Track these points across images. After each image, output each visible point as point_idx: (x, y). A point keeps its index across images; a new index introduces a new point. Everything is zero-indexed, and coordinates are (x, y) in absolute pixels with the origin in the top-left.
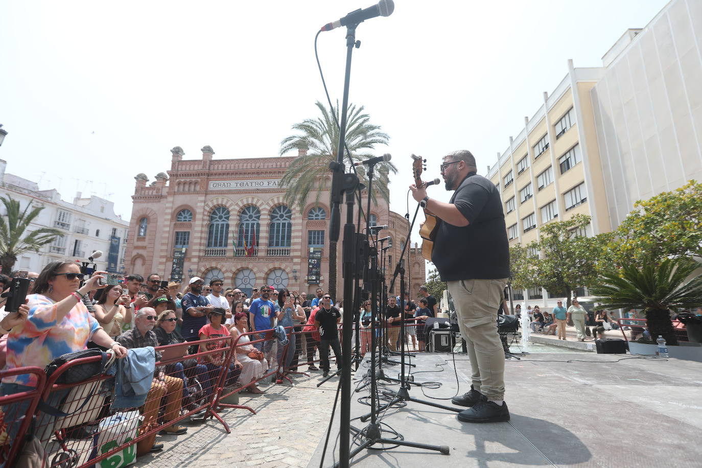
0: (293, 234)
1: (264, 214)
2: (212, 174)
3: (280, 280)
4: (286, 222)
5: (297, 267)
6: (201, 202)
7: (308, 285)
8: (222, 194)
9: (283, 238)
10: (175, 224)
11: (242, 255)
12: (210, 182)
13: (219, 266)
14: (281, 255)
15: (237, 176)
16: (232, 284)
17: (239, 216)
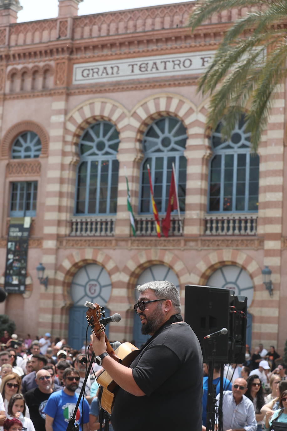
0: (262, 182)
1: (196, 136)
2: (78, 49)
4: (248, 152)
5: (273, 262)
6: (58, 112)
8: (100, 92)
9: (241, 191)
10: (8, 165)
11: (149, 232)
12: (75, 66)
13: (100, 259)
14: (237, 232)
15: (133, 49)
16: (129, 298)
17: (140, 141)
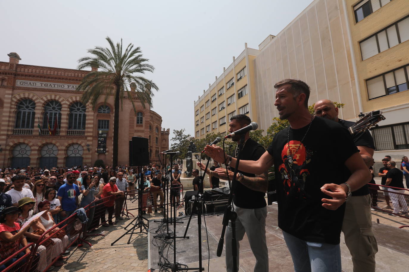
0: (87, 122)
1: (65, 107)
2: (19, 75)
3: (77, 151)
4: (82, 113)
5: (90, 143)
6: (9, 94)
7: (98, 154)
8: (28, 90)
9: (80, 123)
11: (47, 134)
12: (17, 80)
13: (26, 142)
14: (78, 135)
15: (42, 79)
16: (38, 154)
17: (44, 107)
